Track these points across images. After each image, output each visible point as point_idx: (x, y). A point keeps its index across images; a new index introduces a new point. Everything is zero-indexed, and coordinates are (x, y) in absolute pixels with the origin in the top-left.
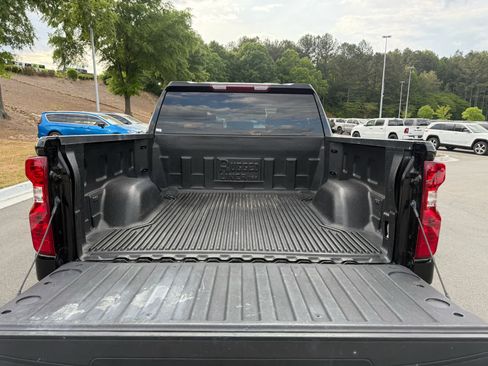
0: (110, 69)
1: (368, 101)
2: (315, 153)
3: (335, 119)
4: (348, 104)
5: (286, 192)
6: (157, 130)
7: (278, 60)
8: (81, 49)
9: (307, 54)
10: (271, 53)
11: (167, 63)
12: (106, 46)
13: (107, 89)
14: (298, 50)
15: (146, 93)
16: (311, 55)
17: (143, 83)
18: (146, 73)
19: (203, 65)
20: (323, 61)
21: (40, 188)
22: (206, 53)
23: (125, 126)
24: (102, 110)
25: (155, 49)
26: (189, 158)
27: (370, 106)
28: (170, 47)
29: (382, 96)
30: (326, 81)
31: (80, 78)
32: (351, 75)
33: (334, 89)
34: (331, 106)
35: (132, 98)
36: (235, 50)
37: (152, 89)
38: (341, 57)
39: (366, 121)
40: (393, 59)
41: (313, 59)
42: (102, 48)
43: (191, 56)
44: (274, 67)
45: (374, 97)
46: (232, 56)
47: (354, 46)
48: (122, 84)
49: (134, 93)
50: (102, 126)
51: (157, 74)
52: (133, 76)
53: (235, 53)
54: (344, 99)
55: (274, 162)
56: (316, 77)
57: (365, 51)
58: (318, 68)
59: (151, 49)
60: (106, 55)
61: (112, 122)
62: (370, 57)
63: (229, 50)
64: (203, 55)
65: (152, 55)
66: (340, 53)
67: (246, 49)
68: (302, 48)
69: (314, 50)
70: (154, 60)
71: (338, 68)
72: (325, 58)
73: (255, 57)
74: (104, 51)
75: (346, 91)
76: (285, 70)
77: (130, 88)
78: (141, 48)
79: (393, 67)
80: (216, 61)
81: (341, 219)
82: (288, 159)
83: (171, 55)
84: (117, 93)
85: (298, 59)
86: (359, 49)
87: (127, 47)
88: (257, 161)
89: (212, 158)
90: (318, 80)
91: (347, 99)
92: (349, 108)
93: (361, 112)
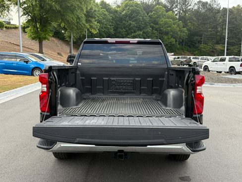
0: (29, 21)
1: (218, 43)
2: (163, 76)
3: (192, 57)
4: (202, 46)
5: (147, 97)
6: (79, 64)
7: (150, 14)
8: (8, 7)
9: (171, 9)
10: (145, 9)
11: (70, 17)
12: (26, 5)
13: (27, 36)
14: (165, 6)
15: (53, 38)
16: (174, 10)
17: (51, 31)
18: (54, 24)
19: (95, 18)
20: (183, 14)
21: (45, 86)
22: (97, 9)
23: (42, 62)
24: (24, 51)
25: (61, 6)
26: (95, 78)
27: (219, 47)
28: (72, 5)
29: (226, 40)
30: (185, 29)
31: (6, 27)
32: (205, 24)
33: (192, 34)
34: (190, 47)
35: (44, 42)
36: (118, 6)
37: (58, 35)
38: (197, 11)
39: (213, 58)
40: (235, 12)
41: (176, 12)
42: (23, 7)
43: (87, 12)
44: (147, 19)
45: (221, 41)
46: (116, 11)
47: (207, 3)
48: (36, 32)
49: (45, 38)
50: (27, 62)
51: (62, 25)
52: (45, 26)
53: (118, 9)
54: (200, 42)
55: (140, 80)
56: (178, 26)
57: (215, 6)
58: (180, 19)
59: (58, 7)
60: (26, 12)
61: (33, 59)
62: (218, 11)
63: (114, 6)
64: (95, 11)
65: (59, 11)
66: (196, 8)
67: (126, 6)
68: (168, 4)
69: (177, 6)
70: (60, 15)
71: (194, 18)
72: (185, 12)
73: (133, 11)
74: (24, 9)
75: (201, 36)
76: (155, 21)
77: (43, 35)
78: (51, 7)
79: (236, 18)
80: (105, 15)
81: (170, 105)
82: (148, 79)
83: (72, 11)
84: (33, 39)
85: (165, 13)
86: (210, 5)
87: (41, 6)
88: (131, 80)
89: (107, 79)
90: (180, 28)
91: (202, 42)
92: (204, 48)
93: (212, 51)
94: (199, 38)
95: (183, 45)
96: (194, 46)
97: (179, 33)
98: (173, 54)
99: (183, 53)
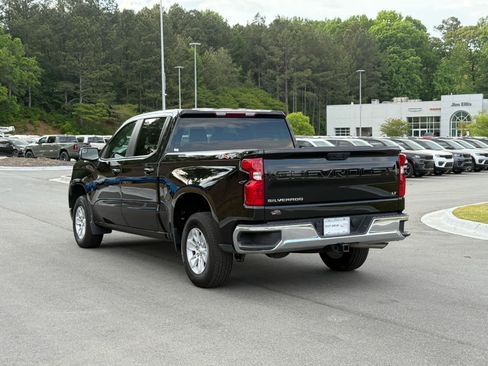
4: (81, 106)
27: (124, 111)
30: (32, 60)
33: (50, 76)
45: (126, 95)
54: (73, 97)
90: (18, 58)
91: (78, 96)
92: (86, 113)
93: (108, 122)
94: (71, 86)
95: (26, 104)
96: (57, 107)
97: (17, 70)
98: (11, 128)
99: (29, 126)
